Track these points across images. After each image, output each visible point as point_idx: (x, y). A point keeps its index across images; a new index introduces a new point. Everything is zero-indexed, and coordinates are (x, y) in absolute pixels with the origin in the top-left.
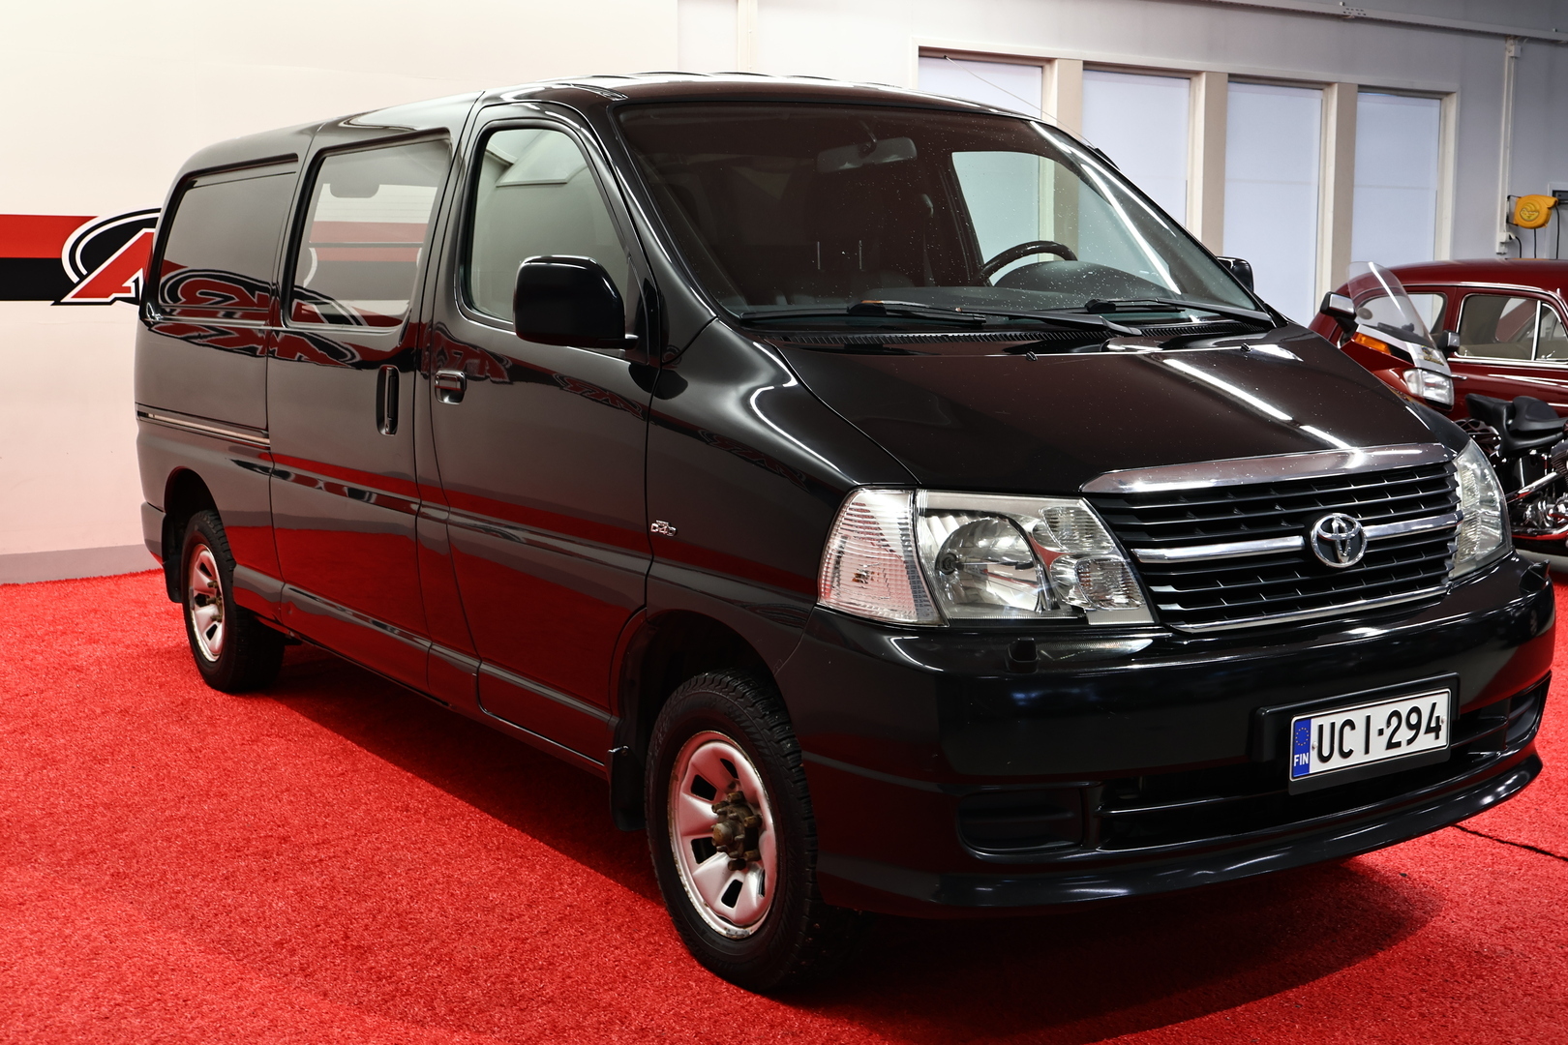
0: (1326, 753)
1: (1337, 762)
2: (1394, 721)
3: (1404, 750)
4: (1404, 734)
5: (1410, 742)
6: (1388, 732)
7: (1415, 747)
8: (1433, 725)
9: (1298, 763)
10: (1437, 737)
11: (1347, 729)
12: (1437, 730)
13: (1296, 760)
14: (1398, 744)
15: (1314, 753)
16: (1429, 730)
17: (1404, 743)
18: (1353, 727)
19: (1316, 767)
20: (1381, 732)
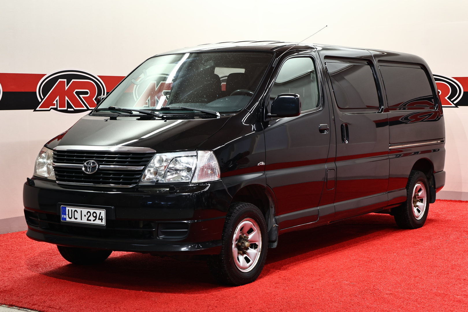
0: (70, 217)
1: (73, 220)
2: (89, 214)
3: (92, 222)
4: (92, 218)
5: (94, 220)
6: (87, 216)
7: (95, 222)
8: (100, 218)
9: (63, 217)
10: (102, 222)
11: (76, 212)
12: (102, 219)
13: (63, 216)
14: (90, 220)
15: (67, 216)
16: (99, 219)
17: (92, 221)
18: (77, 212)
19: (68, 219)
20: (85, 216)
